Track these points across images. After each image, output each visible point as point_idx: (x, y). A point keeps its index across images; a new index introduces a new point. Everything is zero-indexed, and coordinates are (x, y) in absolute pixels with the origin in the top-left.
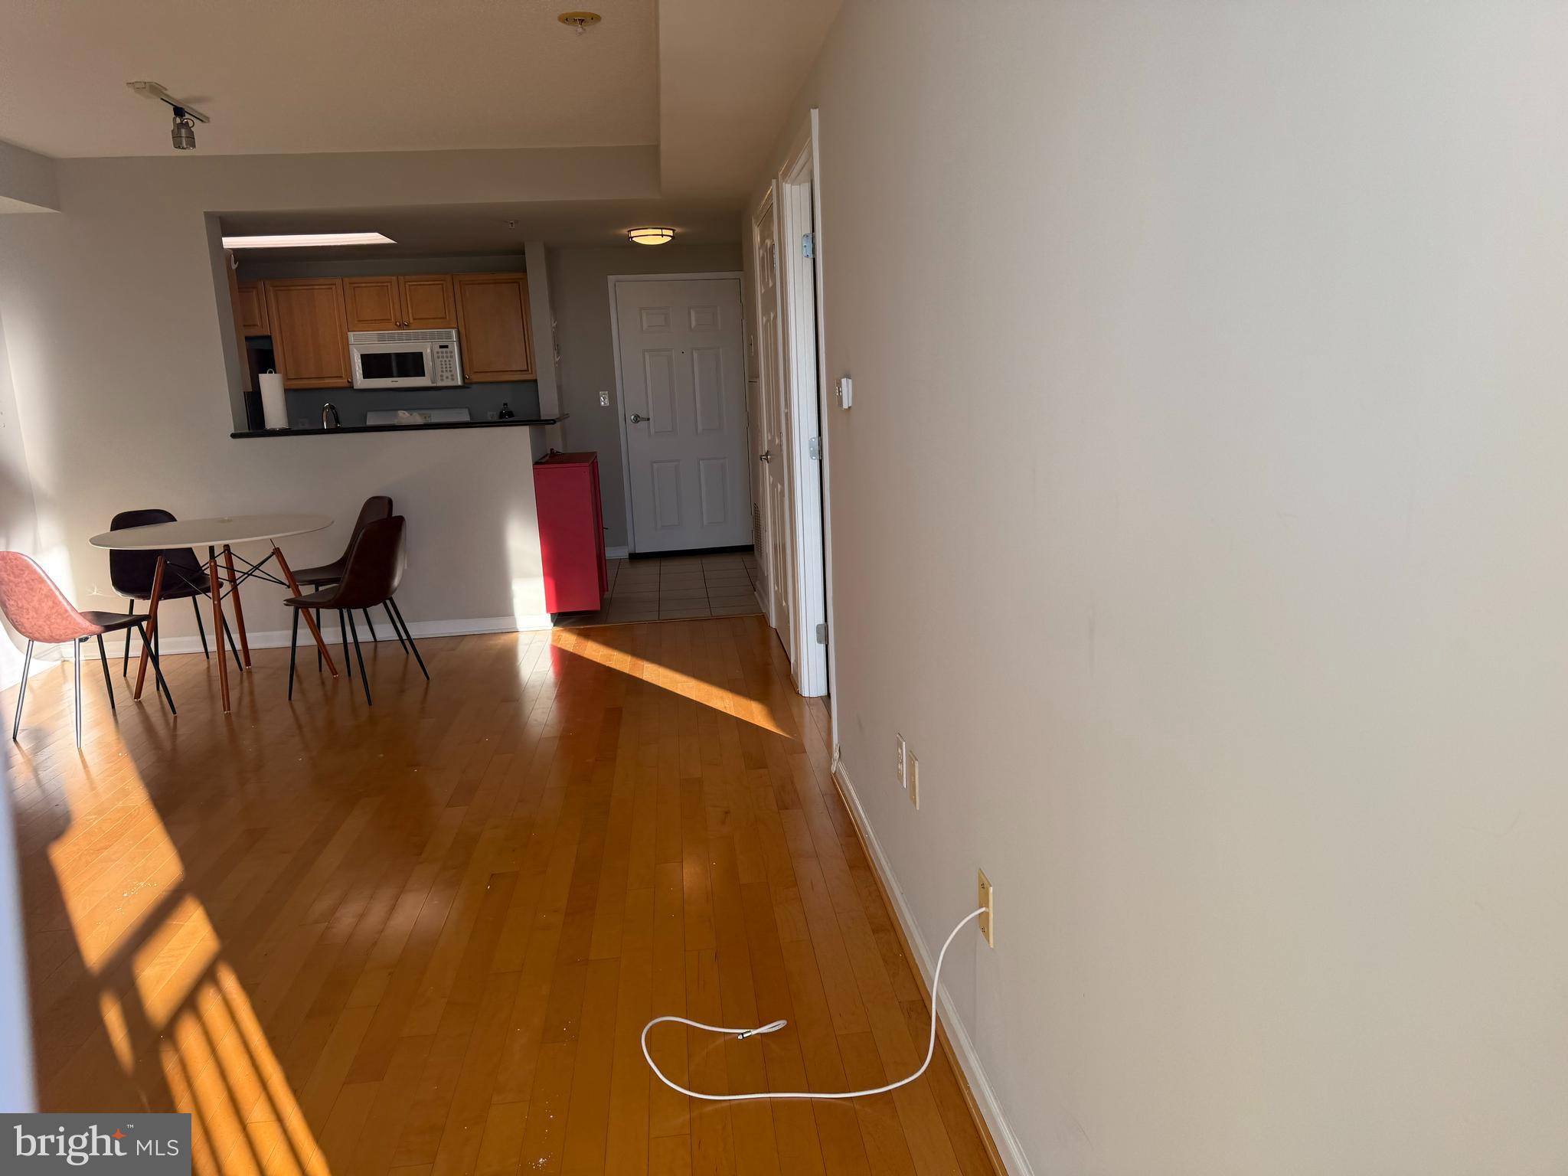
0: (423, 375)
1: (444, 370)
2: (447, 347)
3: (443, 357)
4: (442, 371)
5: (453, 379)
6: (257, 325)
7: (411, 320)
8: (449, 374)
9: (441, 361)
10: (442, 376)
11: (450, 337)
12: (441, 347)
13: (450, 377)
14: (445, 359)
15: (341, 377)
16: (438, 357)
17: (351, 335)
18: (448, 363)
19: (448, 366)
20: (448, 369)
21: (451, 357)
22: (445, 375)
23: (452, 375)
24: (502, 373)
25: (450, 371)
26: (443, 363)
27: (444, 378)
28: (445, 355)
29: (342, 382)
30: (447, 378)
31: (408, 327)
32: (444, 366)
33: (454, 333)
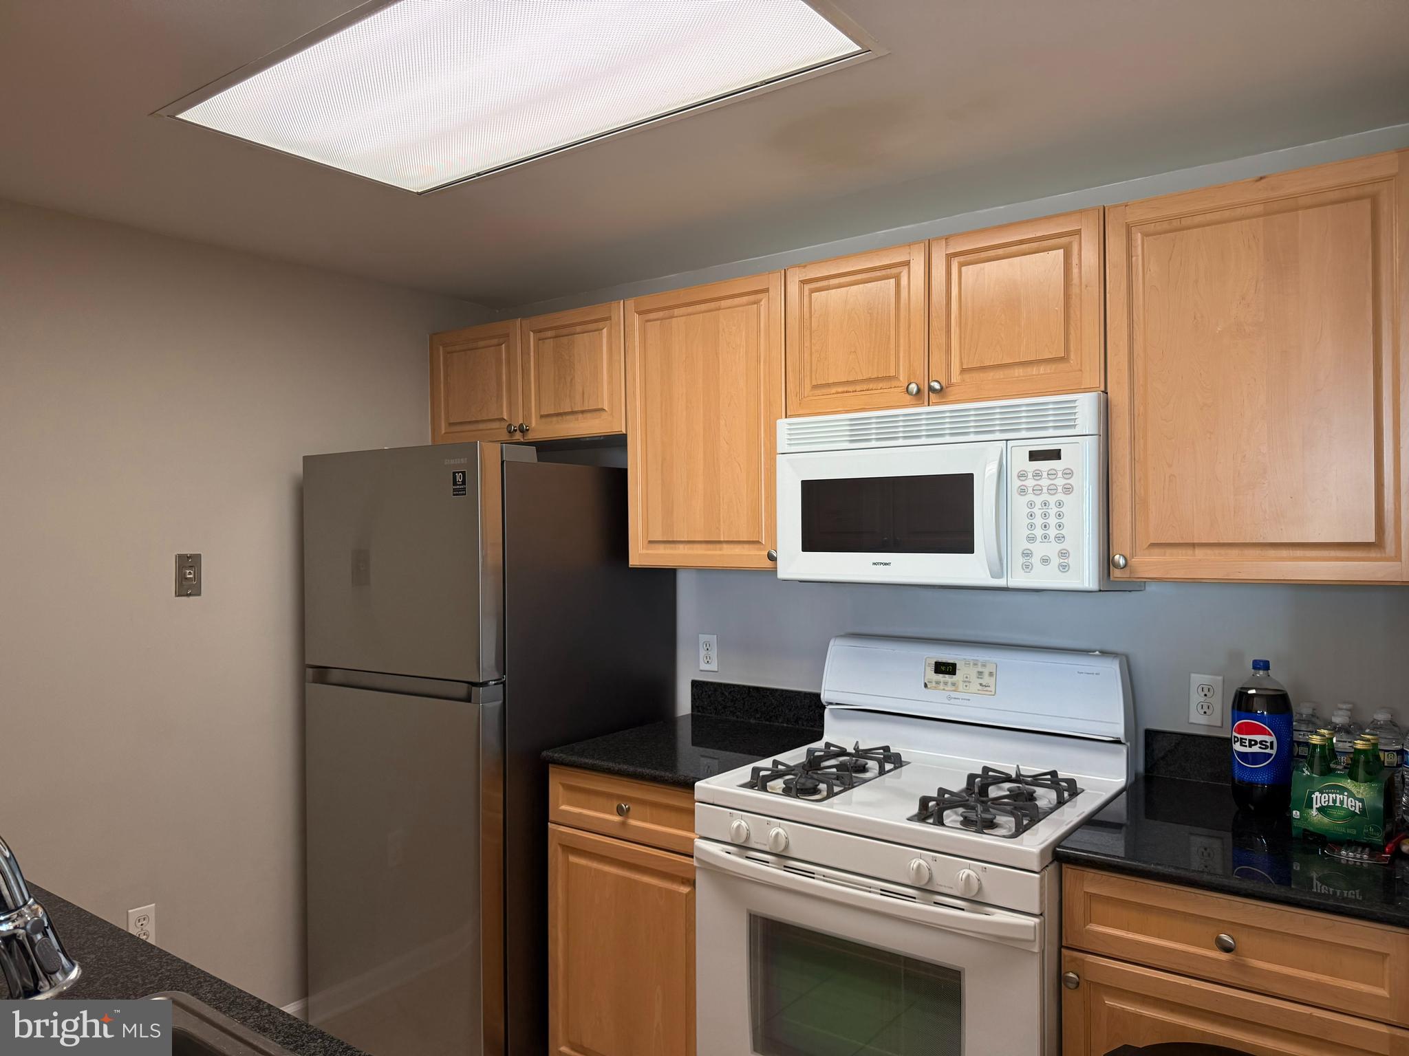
0: (968, 548)
1: (1039, 532)
2: (1055, 455)
3: (1038, 490)
4: (1031, 539)
5: (1064, 568)
6: (603, 410)
7: (956, 378)
8: (1052, 549)
9: (1031, 504)
10: (1027, 554)
11: (1067, 420)
12: (1035, 456)
13: (1056, 561)
14: (1045, 497)
15: (758, 542)
16: (1023, 491)
17: (783, 425)
18: (1053, 510)
19: (1053, 521)
20: (1052, 532)
21: (1068, 490)
22: (1039, 550)
23: (1064, 554)
24: (1256, 552)
25: (1060, 538)
26: (1038, 511)
27: (1036, 560)
28: (1045, 482)
29: (754, 558)
30: (1045, 561)
31: (941, 393)
32: (1038, 521)
33: (1086, 407)
